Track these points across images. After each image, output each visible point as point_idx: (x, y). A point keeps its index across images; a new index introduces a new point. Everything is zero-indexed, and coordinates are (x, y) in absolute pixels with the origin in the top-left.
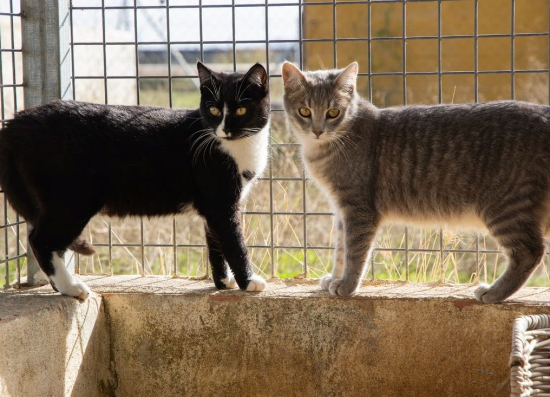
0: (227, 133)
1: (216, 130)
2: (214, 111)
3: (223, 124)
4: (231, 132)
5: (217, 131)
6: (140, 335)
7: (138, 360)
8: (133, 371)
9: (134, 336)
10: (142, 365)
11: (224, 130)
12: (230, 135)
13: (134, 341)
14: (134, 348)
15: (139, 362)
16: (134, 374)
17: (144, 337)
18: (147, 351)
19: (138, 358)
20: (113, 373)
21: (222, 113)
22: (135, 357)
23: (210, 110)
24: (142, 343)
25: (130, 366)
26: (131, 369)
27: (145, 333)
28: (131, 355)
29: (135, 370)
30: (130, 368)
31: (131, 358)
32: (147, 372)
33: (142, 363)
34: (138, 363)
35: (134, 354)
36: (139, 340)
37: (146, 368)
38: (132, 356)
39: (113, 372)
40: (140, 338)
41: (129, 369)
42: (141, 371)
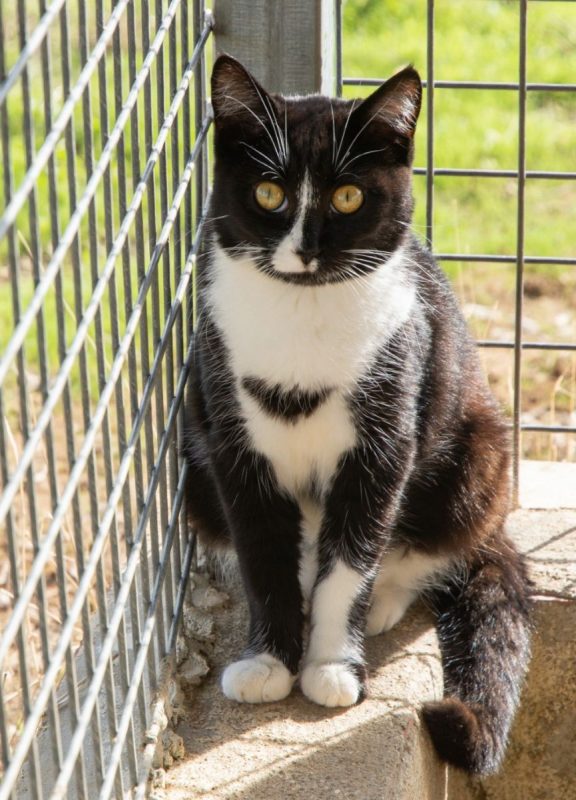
0: (306, 262)
1: (274, 252)
2: (268, 197)
3: (297, 233)
4: (318, 257)
5: (275, 256)
6: (551, 703)
7: (546, 763)
8: (530, 788)
9: (535, 704)
10: (555, 774)
11: (299, 253)
12: (314, 265)
13: (535, 717)
14: (534, 732)
15: (548, 767)
16: (532, 794)
17: (563, 707)
18: (569, 742)
19: (544, 759)
20: (477, 792)
21: (294, 202)
22: (535, 756)
23: (254, 192)
24: (556, 723)
25: (522, 775)
26: (526, 782)
27: (567, 699)
28: (525, 751)
29: (537, 786)
30: (521, 779)
31: (525, 757)
32: (569, 792)
33: (555, 771)
34: (544, 770)
35: (534, 748)
36: (547, 714)
37: (565, 783)
38: (530, 753)
39: (475, 789)
40: (551, 711)
41: (520, 784)
42: (552, 790)
